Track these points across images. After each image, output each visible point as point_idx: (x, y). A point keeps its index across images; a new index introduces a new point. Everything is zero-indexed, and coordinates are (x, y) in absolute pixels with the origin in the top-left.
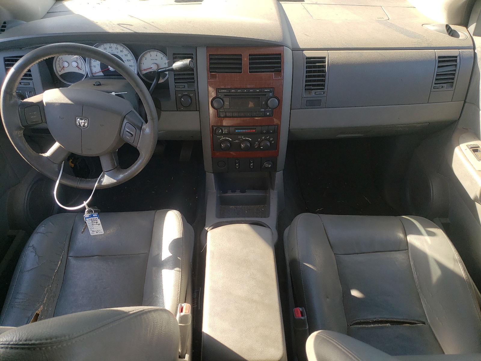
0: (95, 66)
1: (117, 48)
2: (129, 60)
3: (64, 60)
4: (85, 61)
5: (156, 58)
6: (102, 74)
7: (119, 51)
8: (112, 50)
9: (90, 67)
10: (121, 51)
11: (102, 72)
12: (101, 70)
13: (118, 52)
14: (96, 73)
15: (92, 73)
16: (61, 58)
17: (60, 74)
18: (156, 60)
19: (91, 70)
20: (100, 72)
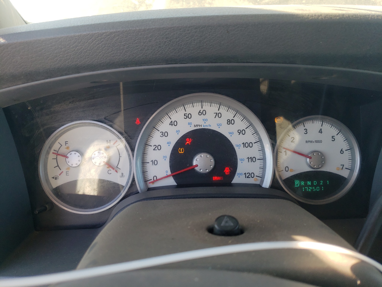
0: (155, 162)
1: (218, 115)
2: (247, 145)
3: (71, 149)
4: (133, 150)
5: (319, 137)
6: (171, 182)
7: (223, 120)
8: (206, 120)
9: (144, 163)
10: (230, 122)
11: (174, 176)
12: (169, 173)
13: (219, 125)
14: (157, 180)
15: (146, 181)
16: (63, 144)
17: (54, 186)
18: (317, 142)
19: (144, 172)
20: (167, 176)
